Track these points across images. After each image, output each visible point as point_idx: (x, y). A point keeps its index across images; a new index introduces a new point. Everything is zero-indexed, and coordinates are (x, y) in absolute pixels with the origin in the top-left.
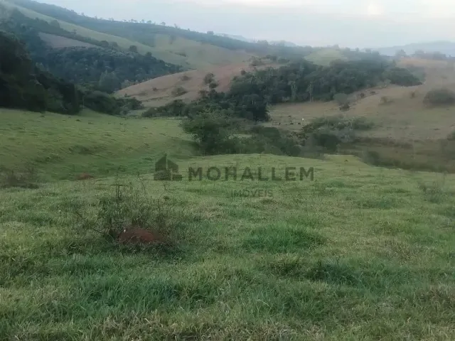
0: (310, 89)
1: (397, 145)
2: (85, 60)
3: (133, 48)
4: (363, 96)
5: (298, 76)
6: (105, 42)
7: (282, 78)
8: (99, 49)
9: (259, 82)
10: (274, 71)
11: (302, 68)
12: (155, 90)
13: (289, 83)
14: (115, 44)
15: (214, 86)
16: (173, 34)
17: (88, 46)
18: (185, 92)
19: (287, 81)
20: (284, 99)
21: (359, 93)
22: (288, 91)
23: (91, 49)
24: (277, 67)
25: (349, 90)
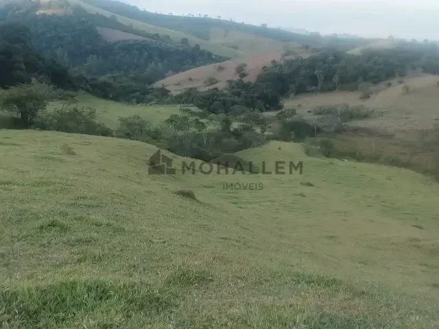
0: (336, 79)
1: (381, 136)
2: (136, 52)
3: (185, 41)
4: (389, 85)
5: (326, 65)
6: (157, 35)
7: (309, 67)
8: (151, 41)
9: (286, 71)
10: (303, 60)
11: (331, 58)
12: (190, 79)
13: (316, 72)
14: (168, 37)
15: (244, 75)
16: (228, 27)
17: (140, 38)
18: (217, 82)
19: (314, 70)
20: (309, 88)
21: (386, 82)
22: (314, 80)
23: (143, 41)
24: (306, 56)
25: (376, 80)
